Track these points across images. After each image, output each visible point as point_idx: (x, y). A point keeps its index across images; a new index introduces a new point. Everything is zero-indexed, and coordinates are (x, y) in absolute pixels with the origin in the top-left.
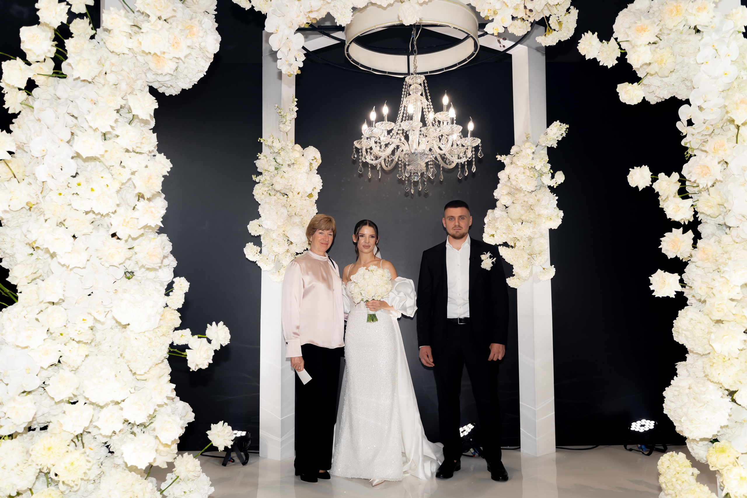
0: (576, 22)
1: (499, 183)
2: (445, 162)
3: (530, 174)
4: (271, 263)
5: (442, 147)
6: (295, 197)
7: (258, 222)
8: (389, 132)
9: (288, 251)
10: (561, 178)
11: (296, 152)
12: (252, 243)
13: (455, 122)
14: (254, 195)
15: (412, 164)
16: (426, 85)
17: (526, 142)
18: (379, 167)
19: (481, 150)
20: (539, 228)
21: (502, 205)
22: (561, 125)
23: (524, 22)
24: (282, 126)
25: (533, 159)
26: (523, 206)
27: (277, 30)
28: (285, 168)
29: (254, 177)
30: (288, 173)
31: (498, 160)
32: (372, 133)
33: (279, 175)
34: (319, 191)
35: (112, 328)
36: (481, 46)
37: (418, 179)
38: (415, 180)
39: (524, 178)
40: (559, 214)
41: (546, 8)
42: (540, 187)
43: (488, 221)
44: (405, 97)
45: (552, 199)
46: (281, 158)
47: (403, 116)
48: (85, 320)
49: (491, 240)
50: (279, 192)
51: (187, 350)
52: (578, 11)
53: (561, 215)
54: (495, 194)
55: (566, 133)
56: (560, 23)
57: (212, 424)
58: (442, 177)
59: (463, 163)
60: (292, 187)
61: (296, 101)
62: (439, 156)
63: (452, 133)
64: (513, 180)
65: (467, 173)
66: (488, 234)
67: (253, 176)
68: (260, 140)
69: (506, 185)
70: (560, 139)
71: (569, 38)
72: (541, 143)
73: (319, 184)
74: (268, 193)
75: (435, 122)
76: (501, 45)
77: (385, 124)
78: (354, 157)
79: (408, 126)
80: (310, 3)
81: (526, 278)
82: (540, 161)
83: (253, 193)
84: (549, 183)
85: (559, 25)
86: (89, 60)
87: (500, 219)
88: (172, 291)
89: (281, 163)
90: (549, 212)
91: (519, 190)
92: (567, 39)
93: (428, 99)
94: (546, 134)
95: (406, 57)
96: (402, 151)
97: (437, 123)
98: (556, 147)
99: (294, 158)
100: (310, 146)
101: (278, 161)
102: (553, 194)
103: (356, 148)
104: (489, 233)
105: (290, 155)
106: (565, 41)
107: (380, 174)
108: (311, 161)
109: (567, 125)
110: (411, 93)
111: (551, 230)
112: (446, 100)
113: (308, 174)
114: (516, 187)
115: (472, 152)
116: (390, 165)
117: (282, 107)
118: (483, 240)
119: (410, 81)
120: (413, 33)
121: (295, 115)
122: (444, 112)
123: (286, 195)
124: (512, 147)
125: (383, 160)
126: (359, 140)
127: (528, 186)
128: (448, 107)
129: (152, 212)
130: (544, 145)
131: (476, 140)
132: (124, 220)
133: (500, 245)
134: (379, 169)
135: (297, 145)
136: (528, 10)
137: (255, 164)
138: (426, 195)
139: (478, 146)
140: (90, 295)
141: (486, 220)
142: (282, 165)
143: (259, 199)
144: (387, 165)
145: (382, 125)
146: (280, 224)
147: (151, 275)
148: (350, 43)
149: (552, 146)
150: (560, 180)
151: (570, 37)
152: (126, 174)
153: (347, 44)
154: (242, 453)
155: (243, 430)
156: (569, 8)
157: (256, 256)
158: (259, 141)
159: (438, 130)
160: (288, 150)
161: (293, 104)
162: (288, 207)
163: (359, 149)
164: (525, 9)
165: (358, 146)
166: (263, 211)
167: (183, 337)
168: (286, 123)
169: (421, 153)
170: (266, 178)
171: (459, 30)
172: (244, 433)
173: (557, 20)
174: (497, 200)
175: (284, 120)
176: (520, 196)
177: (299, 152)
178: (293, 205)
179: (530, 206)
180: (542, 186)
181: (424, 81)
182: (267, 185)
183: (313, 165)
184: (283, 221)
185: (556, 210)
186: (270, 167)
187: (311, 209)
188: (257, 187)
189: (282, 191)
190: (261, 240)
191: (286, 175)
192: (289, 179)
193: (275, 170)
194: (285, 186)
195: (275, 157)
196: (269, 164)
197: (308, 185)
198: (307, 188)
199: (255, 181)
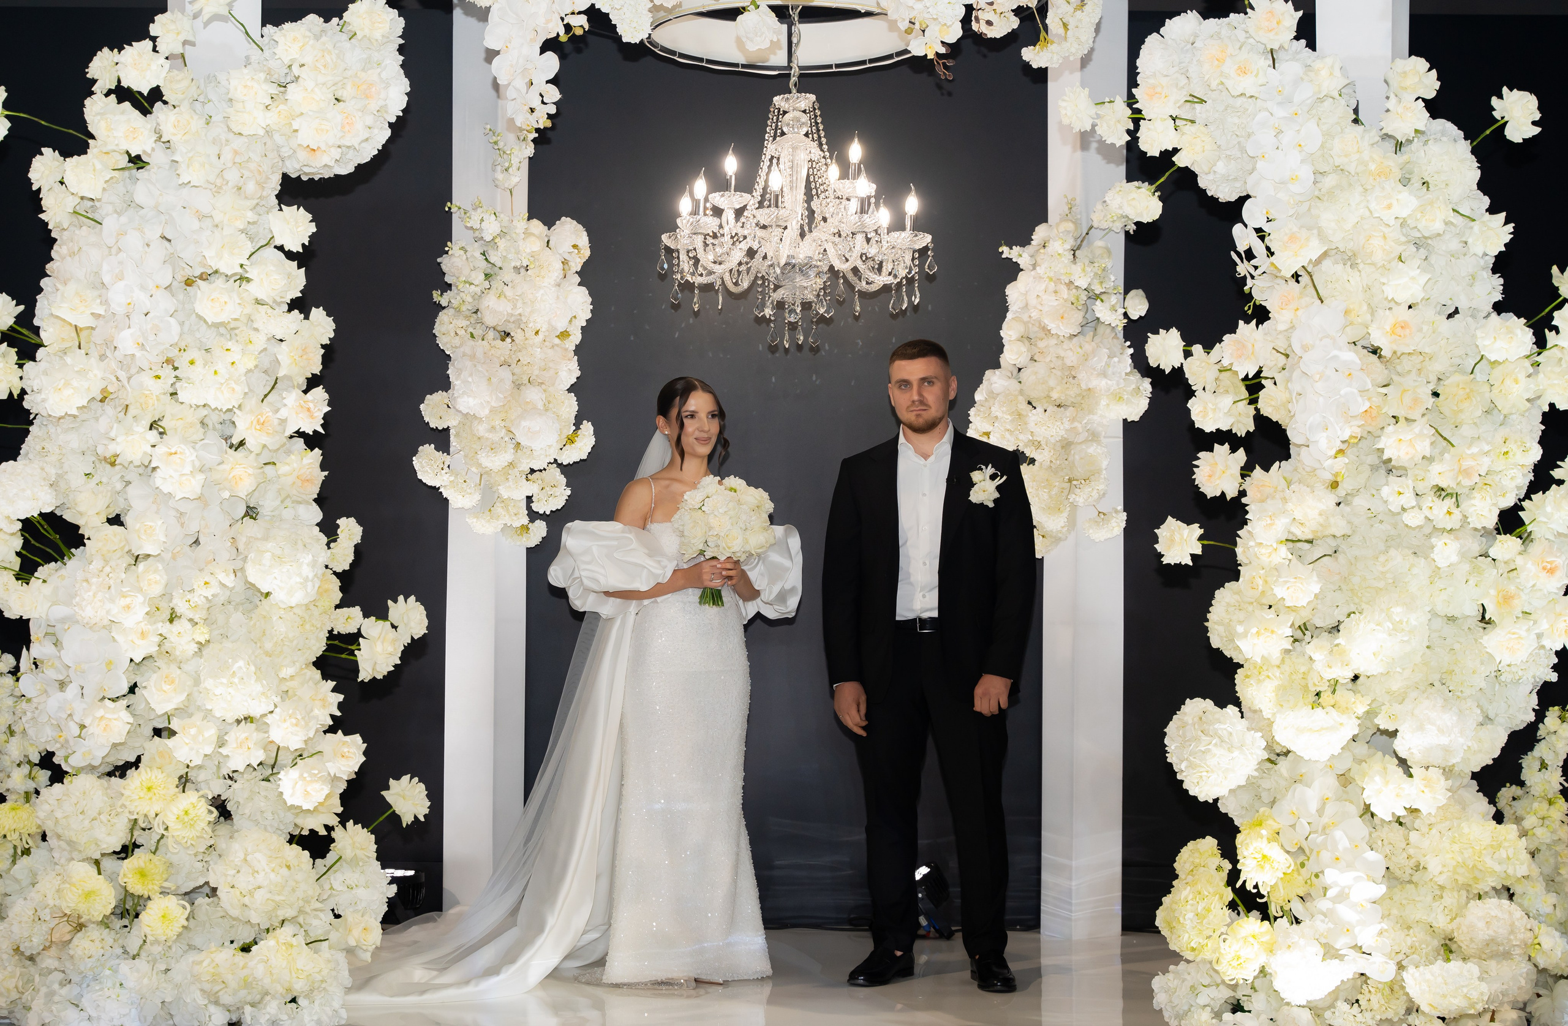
1: (1009, 310)
2: (860, 280)
3: (1069, 294)
4: (472, 490)
6: (530, 341)
7: (446, 398)
9: (514, 464)
10: (1140, 307)
11: (533, 239)
12: (433, 446)
13: (872, 203)
14: (436, 336)
15: (785, 285)
16: (818, 112)
17: (1065, 219)
18: (717, 287)
19: (933, 256)
20: (1085, 421)
21: (1010, 364)
24: (500, 176)
25: (1072, 264)
26: (1054, 368)
27: (508, 47)
28: (508, 275)
29: (436, 295)
30: (513, 287)
31: (1004, 256)
32: (699, 225)
33: (493, 290)
34: (584, 324)
37: (798, 316)
38: (792, 320)
39: (1056, 303)
42: (1097, 325)
43: (979, 399)
44: (772, 139)
45: (1118, 354)
46: (499, 253)
48: (208, 583)
50: (492, 330)
51: (359, 639)
54: (1002, 332)
56: (1065, 26)
57: (390, 780)
58: (858, 308)
60: (523, 318)
64: (1035, 308)
65: (905, 305)
66: (977, 430)
67: (434, 292)
68: (450, 208)
69: (1018, 319)
73: (585, 308)
74: (468, 332)
77: (729, 196)
78: (663, 269)
81: (1060, 535)
83: (433, 331)
84: (1108, 318)
85: (1064, 29)
87: (1001, 396)
88: (335, 541)
89: (499, 264)
90: (1109, 382)
91: (1047, 332)
93: (822, 145)
94: (1105, 204)
99: (528, 254)
100: (563, 218)
101: (492, 259)
102: (1125, 343)
103: (666, 248)
104: (979, 428)
105: (520, 246)
107: (721, 300)
108: (567, 257)
110: (785, 129)
111: (1125, 420)
113: (559, 286)
114: (1039, 324)
115: (913, 259)
116: (742, 282)
117: (500, 129)
119: (783, 102)
121: (530, 150)
122: (851, 179)
123: (509, 336)
125: (727, 273)
126: (671, 235)
127: (1061, 324)
128: (858, 170)
129: (309, 410)
131: (920, 237)
132: (258, 421)
134: (718, 291)
135: (536, 222)
137: (438, 264)
138: (815, 350)
139: (926, 249)
140: (194, 544)
141: (978, 395)
142: (501, 268)
143: (448, 346)
144: (734, 281)
145: (723, 199)
146: (494, 404)
150: (1135, 310)
158: (445, 209)
160: (514, 235)
162: (513, 365)
163: (672, 251)
165: (671, 244)
166: (459, 373)
167: (349, 620)
168: (510, 170)
169: (801, 265)
170: (464, 297)
172: (409, 872)
173: (1060, 19)
174: (1003, 349)
175: (507, 164)
176: (1047, 344)
177: (539, 237)
178: (524, 361)
179: (1071, 368)
180: (1098, 322)
181: (814, 104)
182: (468, 313)
183: (572, 264)
184: (502, 396)
185: (1132, 378)
186: (473, 274)
187: (566, 369)
188: (443, 317)
189: (499, 328)
190: (451, 439)
191: (508, 292)
192: (517, 300)
193: (485, 280)
194: (503, 318)
195: (484, 251)
196: (471, 265)
197: (558, 314)
198: (556, 319)
199: (439, 304)
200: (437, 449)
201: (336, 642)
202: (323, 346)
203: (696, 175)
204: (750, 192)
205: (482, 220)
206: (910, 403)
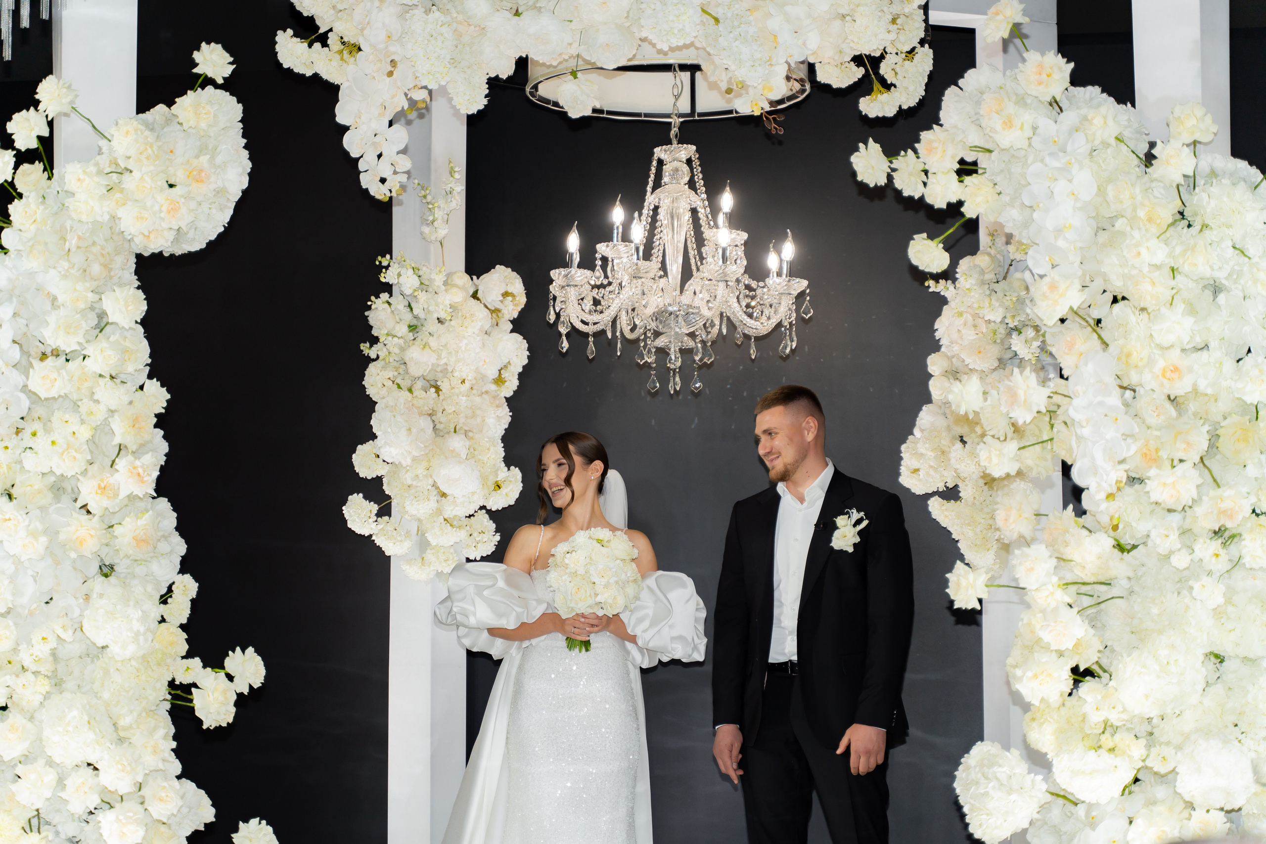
3: (987, 328)
4: (403, 538)
6: (456, 391)
7: (374, 448)
9: (439, 512)
11: (455, 290)
12: (361, 495)
14: (366, 387)
16: (696, 163)
19: (809, 300)
24: (426, 230)
28: (432, 326)
29: (364, 347)
30: (439, 336)
31: (931, 290)
33: (418, 342)
34: (521, 370)
35: (80, 657)
39: (974, 338)
46: (422, 305)
48: (46, 639)
49: (913, 482)
50: (421, 379)
51: (193, 690)
52: (933, 52)
57: (241, 823)
60: (448, 368)
64: (957, 343)
66: (908, 469)
67: (363, 345)
68: (380, 262)
73: (520, 353)
74: (395, 384)
83: (363, 383)
86: (46, 244)
88: (171, 597)
89: (422, 315)
100: (495, 267)
101: (415, 312)
103: (554, 299)
104: (911, 464)
105: (439, 300)
108: (500, 306)
112: (727, 200)
115: (791, 305)
117: (431, 182)
118: (902, 482)
119: (662, 155)
121: (456, 203)
123: (436, 386)
128: (725, 220)
129: (139, 475)
132: (99, 486)
137: (366, 318)
139: (803, 294)
140: (47, 603)
142: (426, 320)
143: (375, 394)
145: (608, 249)
146: (416, 454)
147: (140, 570)
152: (100, 412)
157: (368, 523)
158: (377, 263)
161: (451, 179)
166: (380, 423)
167: (189, 671)
168: (435, 223)
170: (391, 349)
173: (893, 70)
175: (431, 218)
177: (463, 288)
178: (450, 409)
182: (394, 365)
183: (505, 311)
184: (422, 446)
186: (398, 327)
187: (493, 416)
188: (372, 370)
189: (428, 378)
190: (384, 488)
191: (433, 342)
192: (442, 350)
193: (410, 331)
194: (430, 367)
195: (409, 303)
196: (397, 317)
197: (487, 361)
198: (485, 366)
199: (368, 357)
200: (367, 498)
201: (179, 692)
202: (157, 416)
203: (569, 230)
205: (399, 275)
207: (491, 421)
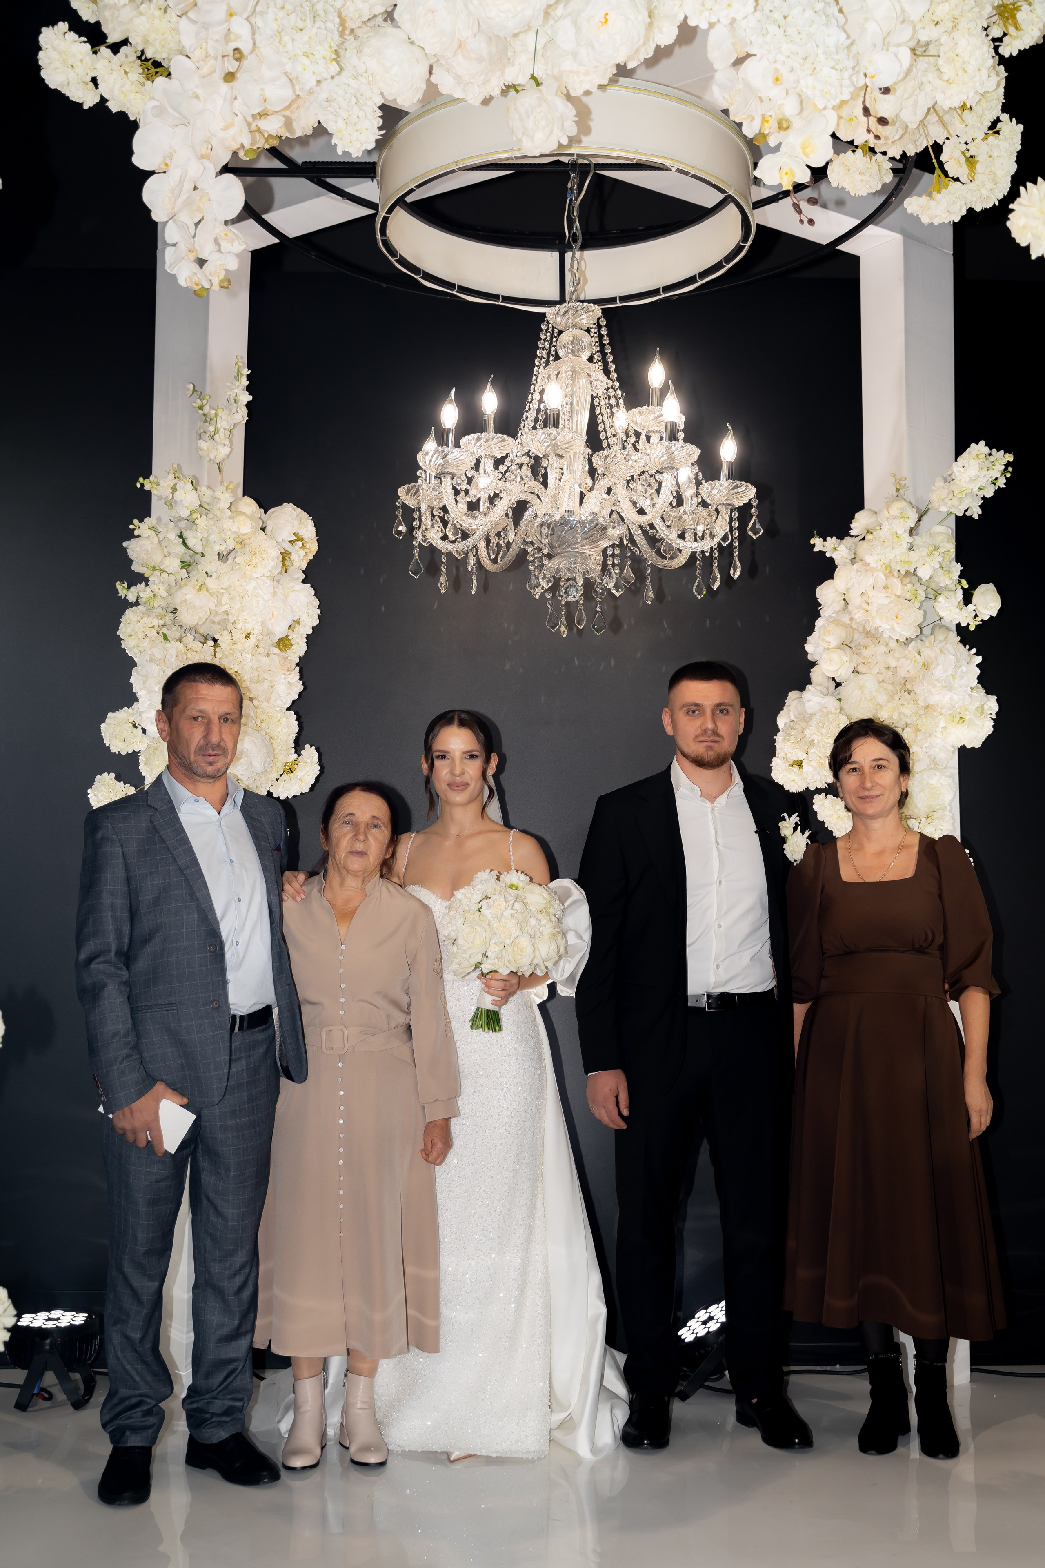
0: (1015, 159)
1: (819, 616)
2: (658, 552)
3: (903, 590)
5: (644, 503)
6: (239, 646)
7: (131, 715)
8: (498, 462)
10: (991, 605)
11: (242, 518)
12: (113, 775)
13: (681, 435)
14: (121, 639)
15: (561, 553)
16: (604, 332)
17: (896, 500)
18: (472, 563)
19: (757, 516)
20: (926, 745)
21: (826, 680)
22: (990, 455)
23: (874, 158)
24: (204, 445)
25: (911, 549)
26: (883, 681)
27: (166, 165)
28: (210, 563)
29: (121, 589)
30: (218, 578)
31: (816, 549)
32: (446, 462)
33: (192, 582)
34: (310, 632)
36: (758, 226)
37: (579, 594)
38: (571, 599)
39: (887, 601)
40: (986, 707)
41: (933, 118)
42: (933, 629)
43: (785, 724)
44: (544, 365)
45: (964, 663)
46: (199, 534)
47: (536, 420)
49: (792, 776)
50: (193, 632)
52: (1021, 127)
53: (990, 708)
54: (808, 647)
55: (1006, 478)
56: (971, 160)
58: (651, 595)
59: (707, 554)
60: (230, 617)
61: (248, 376)
62: (640, 532)
63: (669, 466)
64: (859, 607)
65: (718, 583)
66: (785, 758)
67: (119, 585)
68: (142, 485)
69: (837, 622)
70: (989, 494)
71: (997, 204)
72: (935, 504)
73: (310, 612)
74: (161, 634)
75: (628, 436)
76: (803, 218)
77: (487, 440)
78: (400, 533)
79: (546, 444)
80: (262, 89)
82: (929, 555)
83: (118, 633)
84: (957, 616)
85: (967, 165)
87: (817, 716)
89: (199, 548)
90: (956, 697)
91: (873, 636)
92: (991, 205)
93: (610, 372)
94: (948, 479)
95: (556, 254)
96: (536, 515)
97: (633, 439)
98: (979, 515)
99: (234, 536)
100: (285, 504)
101: (190, 542)
102: (969, 650)
103: (404, 506)
104: (789, 755)
105: (225, 527)
106: (985, 211)
107: (475, 581)
108: (288, 547)
109: (1007, 455)
110: (561, 353)
111: (963, 751)
112: (657, 373)
113: (278, 582)
114: (864, 627)
115: (731, 520)
116: (502, 559)
117: (208, 391)
118: (772, 775)
119: (559, 319)
120: (569, 186)
121: (242, 416)
122: (650, 408)
123: (215, 641)
124: (857, 515)
125: (482, 544)
126: (411, 486)
127: (896, 625)
128: (663, 392)
130: (944, 509)
131: (739, 490)
133: (818, 791)
134: (472, 570)
135: (246, 497)
136: (873, 121)
137: (124, 550)
139: (748, 505)
141: (782, 721)
142: (203, 555)
143: (135, 650)
144: (492, 557)
145: (478, 444)
148: (390, 211)
149: (968, 514)
150: (986, 608)
151: (999, 201)
153: (382, 214)
154: (77, 1376)
155: (78, 1310)
156: (998, 120)
158: (138, 486)
159: (635, 456)
160: (218, 513)
161: (237, 383)
163: (413, 510)
164: (865, 116)
165: (410, 502)
166: (144, 682)
168: (217, 437)
169: (583, 523)
170: (156, 591)
171: (694, 176)
172: (80, 1318)
173: (963, 153)
174: (813, 664)
175: (212, 429)
176: (874, 652)
177: (251, 518)
179: (903, 682)
180: (938, 624)
181: (598, 319)
182: (160, 611)
183: (294, 557)
185: (976, 694)
186: (167, 562)
187: (284, 681)
188: (130, 615)
189: (201, 631)
190: (140, 768)
191: (211, 583)
192: (222, 594)
193: (182, 568)
194: (208, 614)
195: (181, 533)
196: (165, 550)
197: (276, 614)
198: (273, 621)
199: (126, 600)
200: (118, 778)
204: (514, 435)
205: (174, 489)
206: (699, 731)
207: (281, 688)
